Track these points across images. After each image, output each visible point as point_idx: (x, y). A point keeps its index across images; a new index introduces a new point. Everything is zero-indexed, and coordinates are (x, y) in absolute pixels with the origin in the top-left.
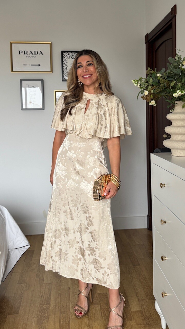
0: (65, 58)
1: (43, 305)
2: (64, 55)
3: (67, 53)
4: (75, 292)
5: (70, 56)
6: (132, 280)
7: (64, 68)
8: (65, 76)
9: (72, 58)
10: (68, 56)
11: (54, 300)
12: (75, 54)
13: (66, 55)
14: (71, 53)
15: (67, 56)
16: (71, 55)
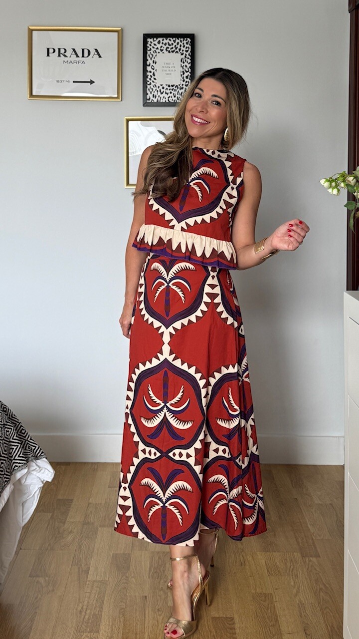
0: (150, 50)
1: (84, 631)
2: (148, 45)
3: (155, 39)
4: (158, 610)
5: (163, 45)
6: (298, 592)
7: (148, 74)
8: (151, 93)
9: (168, 49)
10: (159, 46)
11: (109, 622)
12: (174, 41)
13: (153, 45)
14: (165, 39)
15: (156, 47)
16: (165, 44)
